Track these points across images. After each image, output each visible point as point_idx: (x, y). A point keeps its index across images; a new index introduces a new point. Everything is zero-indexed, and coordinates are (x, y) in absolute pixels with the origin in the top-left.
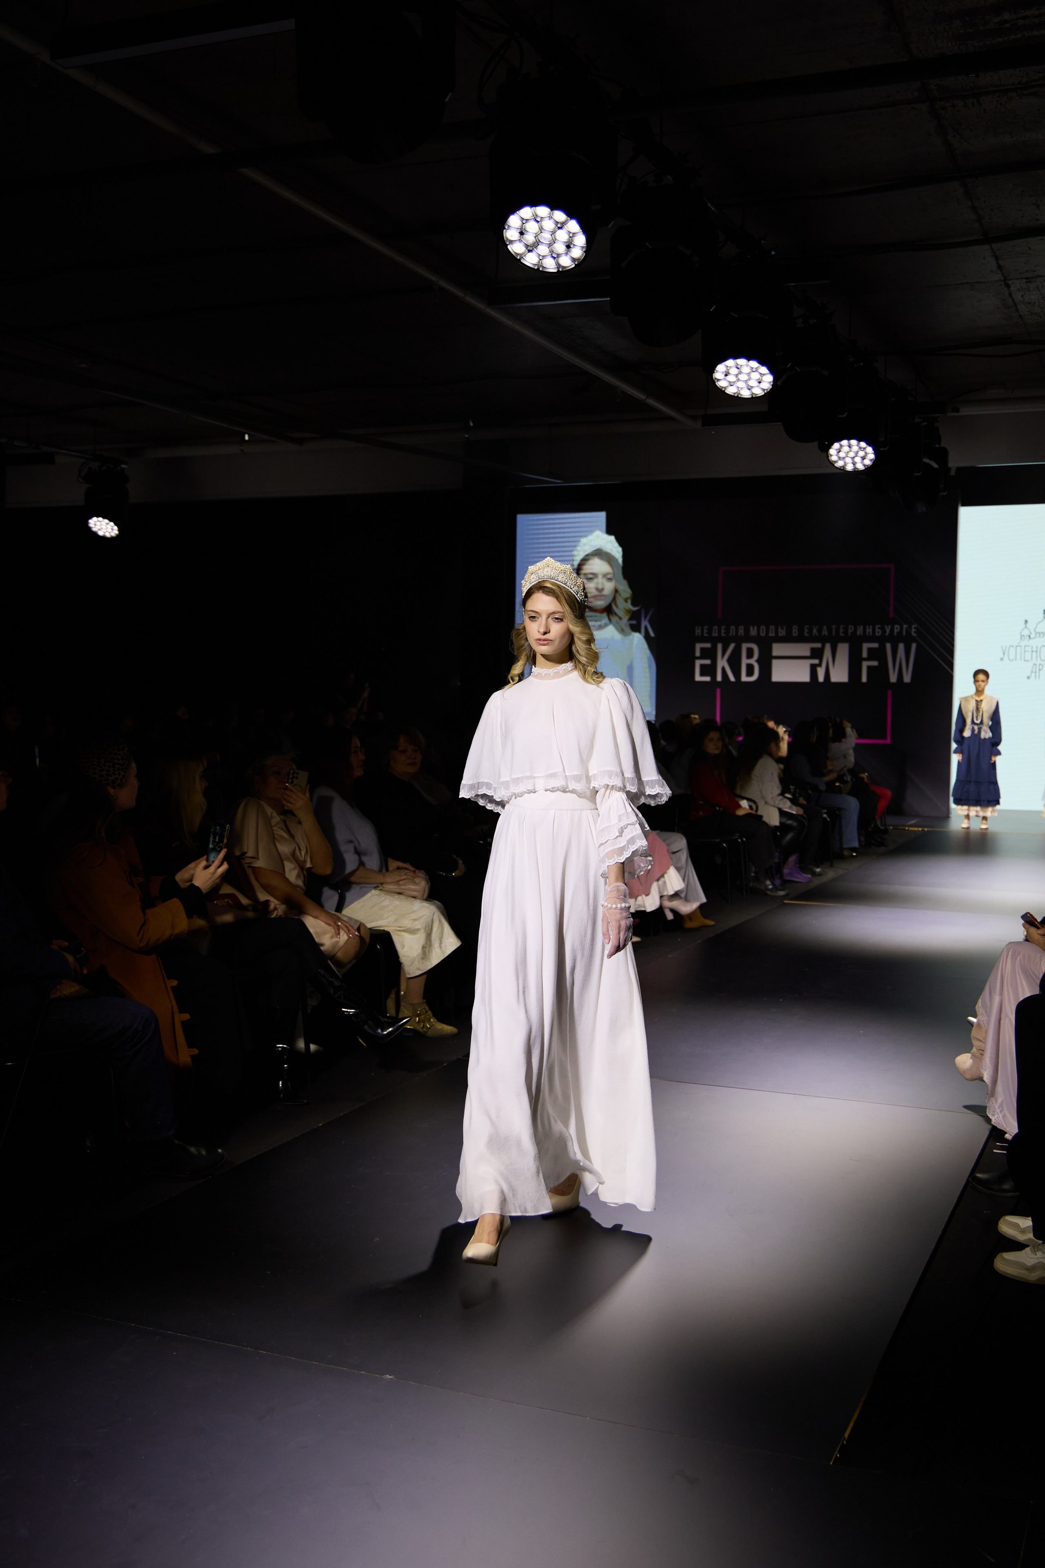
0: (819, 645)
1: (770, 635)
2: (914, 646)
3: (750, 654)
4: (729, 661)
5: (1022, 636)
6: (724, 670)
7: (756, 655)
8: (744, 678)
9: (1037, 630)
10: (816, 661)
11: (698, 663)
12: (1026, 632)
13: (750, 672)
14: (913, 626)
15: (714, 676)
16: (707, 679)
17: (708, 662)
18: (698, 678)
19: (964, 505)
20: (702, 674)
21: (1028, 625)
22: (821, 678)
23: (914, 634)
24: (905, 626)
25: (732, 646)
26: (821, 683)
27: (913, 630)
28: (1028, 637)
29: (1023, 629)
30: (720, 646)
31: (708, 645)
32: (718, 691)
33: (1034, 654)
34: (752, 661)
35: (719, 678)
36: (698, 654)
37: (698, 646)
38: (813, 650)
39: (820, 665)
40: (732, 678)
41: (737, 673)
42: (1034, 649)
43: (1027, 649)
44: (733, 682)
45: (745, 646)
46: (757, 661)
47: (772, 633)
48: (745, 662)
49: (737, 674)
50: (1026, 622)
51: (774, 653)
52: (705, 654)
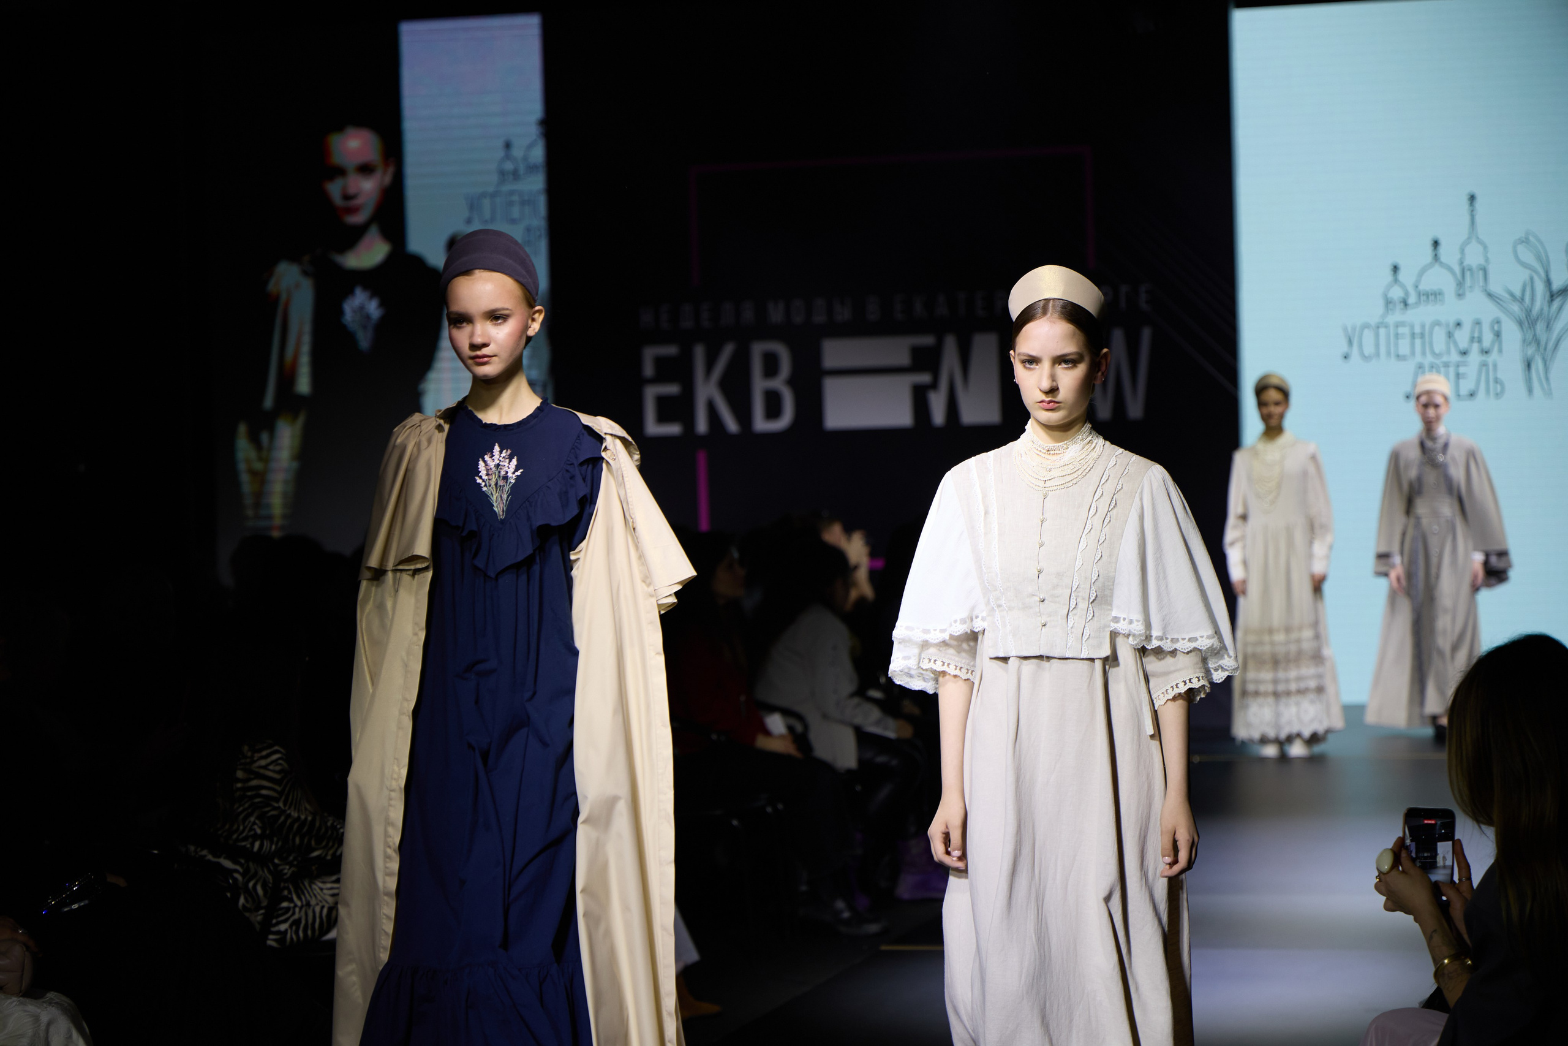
0: (928, 340)
1: (817, 320)
2: (1146, 334)
3: (771, 367)
4: (725, 385)
5: (1388, 303)
7: (785, 370)
8: (761, 424)
9: (1422, 287)
10: (925, 378)
11: (651, 393)
12: (1396, 293)
13: (773, 409)
14: (1143, 288)
15: (689, 422)
16: (673, 429)
17: (672, 389)
18: (652, 428)
19: (1243, 8)
20: (660, 421)
21: (1402, 276)
22: (938, 417)
23: (1143, 307)
24: (1124, 289)
25: (728, 351)
26: (939, 427)
27: (1143, 297)
28: (1402, 305)
29: (1389, 287)
30: (699, 353)
31: (671, 350)
32: (702, 458)
33: (1418, 342)
34: (779, 384)
35: (702, 426)
36: (649, 370)
37: (650, 354)
38: (918, 352)
39: (934, 385)
40: (732, 425)
41: (743, 412)
42: (1417, 330)
43: (1401, 330)
44: (734, 434)
45: (758, 349)
46: (787, 382)
47: (821, 315)
48: (759, 385)
49: (743, 414)
50: (1395, 269)
51: (829, 363)
52: (666, 371)
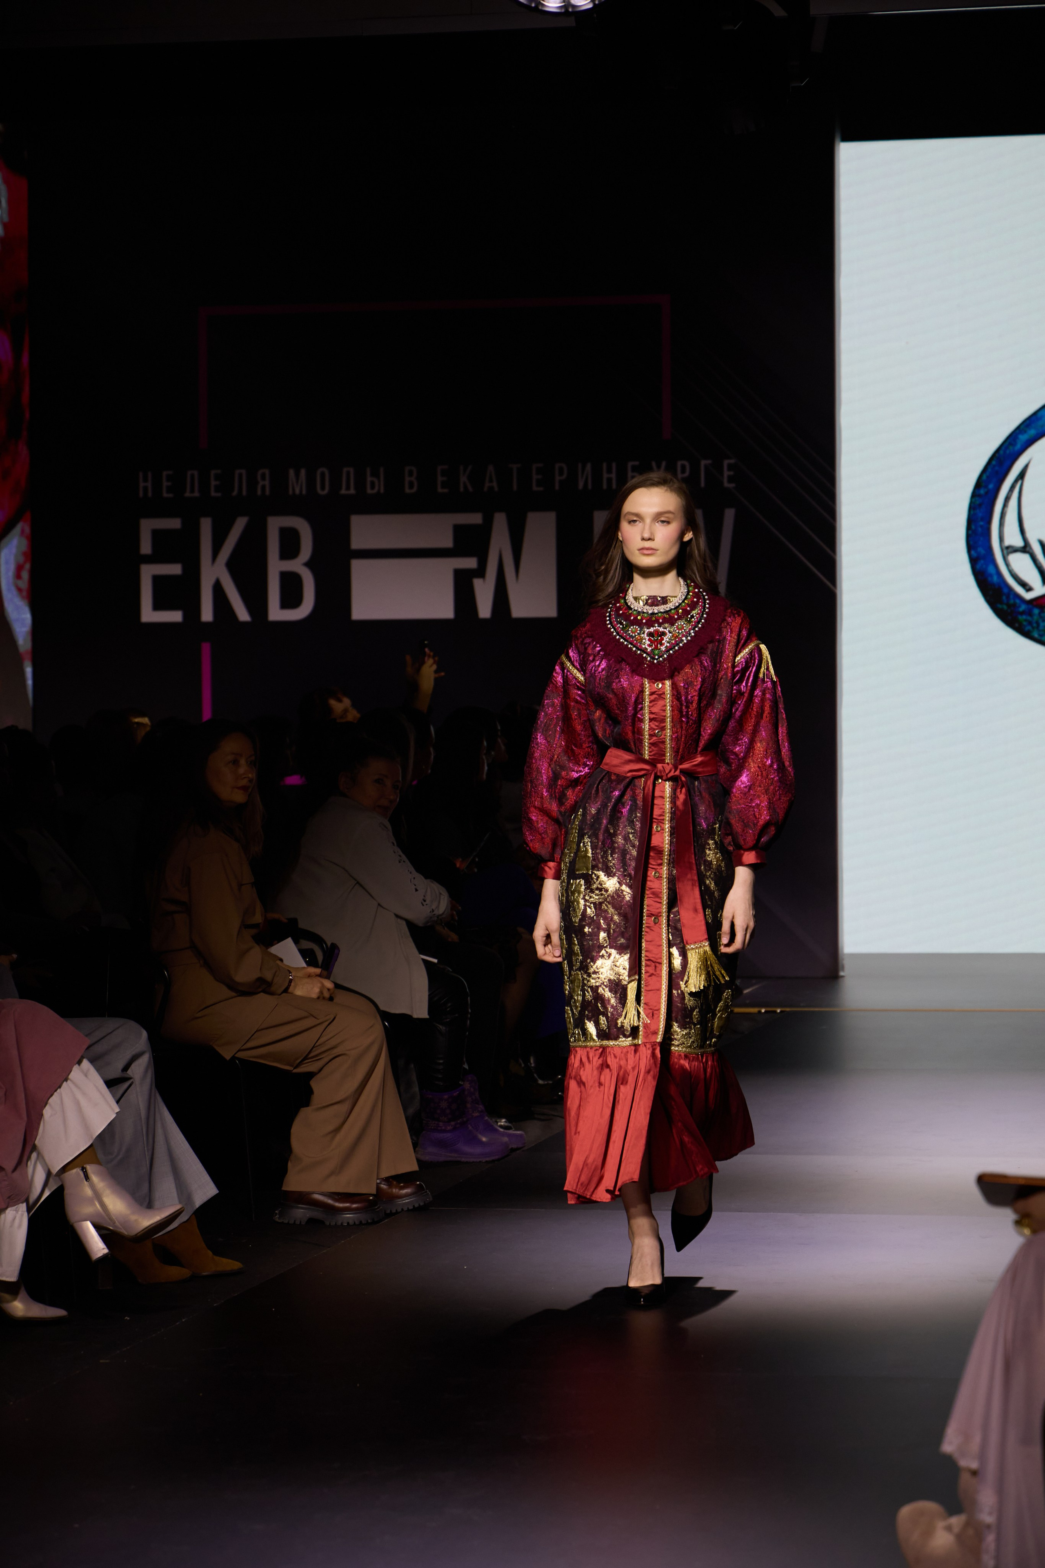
0: (476, 519)
1: (343, 492)
2: (729, 515)
3: (289, 549)
4: (232, 566)
6: (218, 589)
7: (306, 550)
8: (276, 613)
10: (470, 563)
11: (148, 573)
13: (291, 598)
14: (726, 462)
15: (192, 608)
16: (175, 616)
17: (175, 569)
18: (149, 615)
19: (847, 138)
20: (158, 606)
22: (485, 610)
23: (726, 484)
24: (703, 463)
25: (240, 524)
26: (485, 620)
27: (726, 473)
30: (206, 526)
31: (174, 523)
32: (206, 649)
34: (297, 565)
35: (207, 614)
36: (146, 548)
37: (147, 527)
38: (459, 531)
39: (480, 572)
40: (243, 615)
41: (257, 598)
44: (245, 623)
45: (275, 524)
46: (307, 564)
47: (348, 488)
48: (275, 567)
49: (257, 603)
51: (357, 543)
52: (167, 548)
